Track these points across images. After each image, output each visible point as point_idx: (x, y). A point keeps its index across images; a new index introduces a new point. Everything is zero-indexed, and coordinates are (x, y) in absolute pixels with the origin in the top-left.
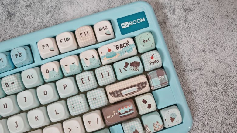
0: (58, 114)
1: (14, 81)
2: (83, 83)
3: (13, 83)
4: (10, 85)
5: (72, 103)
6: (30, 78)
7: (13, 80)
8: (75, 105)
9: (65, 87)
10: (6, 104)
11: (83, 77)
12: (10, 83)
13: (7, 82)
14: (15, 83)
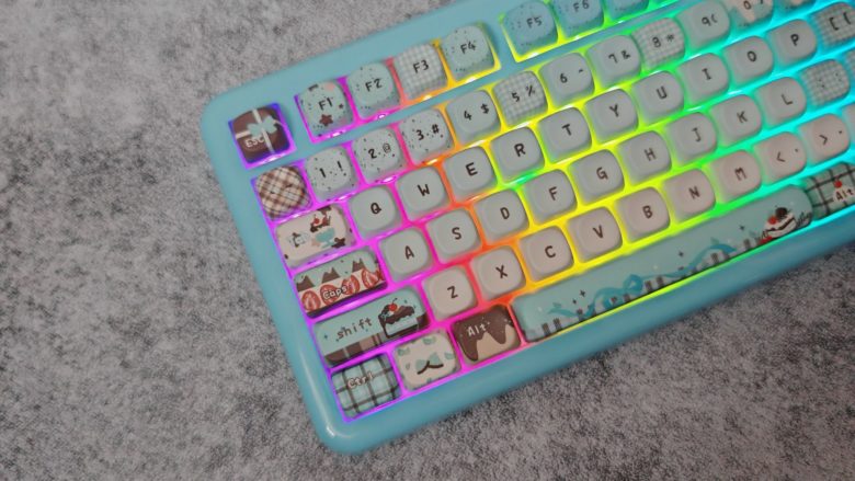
0: (791, 103)
1: (674, 32)
2: (837, 29)
3: (670, 37)
4: (665, 42)
5: (818, 76)
6: (708, 22)
7: (671, 30)
8: (825, 80)
9: (795, 41)
10: (662, 88)
11: (833, 15)
12: (663, 37)
13: (655, 34)
14: (676, 37)
